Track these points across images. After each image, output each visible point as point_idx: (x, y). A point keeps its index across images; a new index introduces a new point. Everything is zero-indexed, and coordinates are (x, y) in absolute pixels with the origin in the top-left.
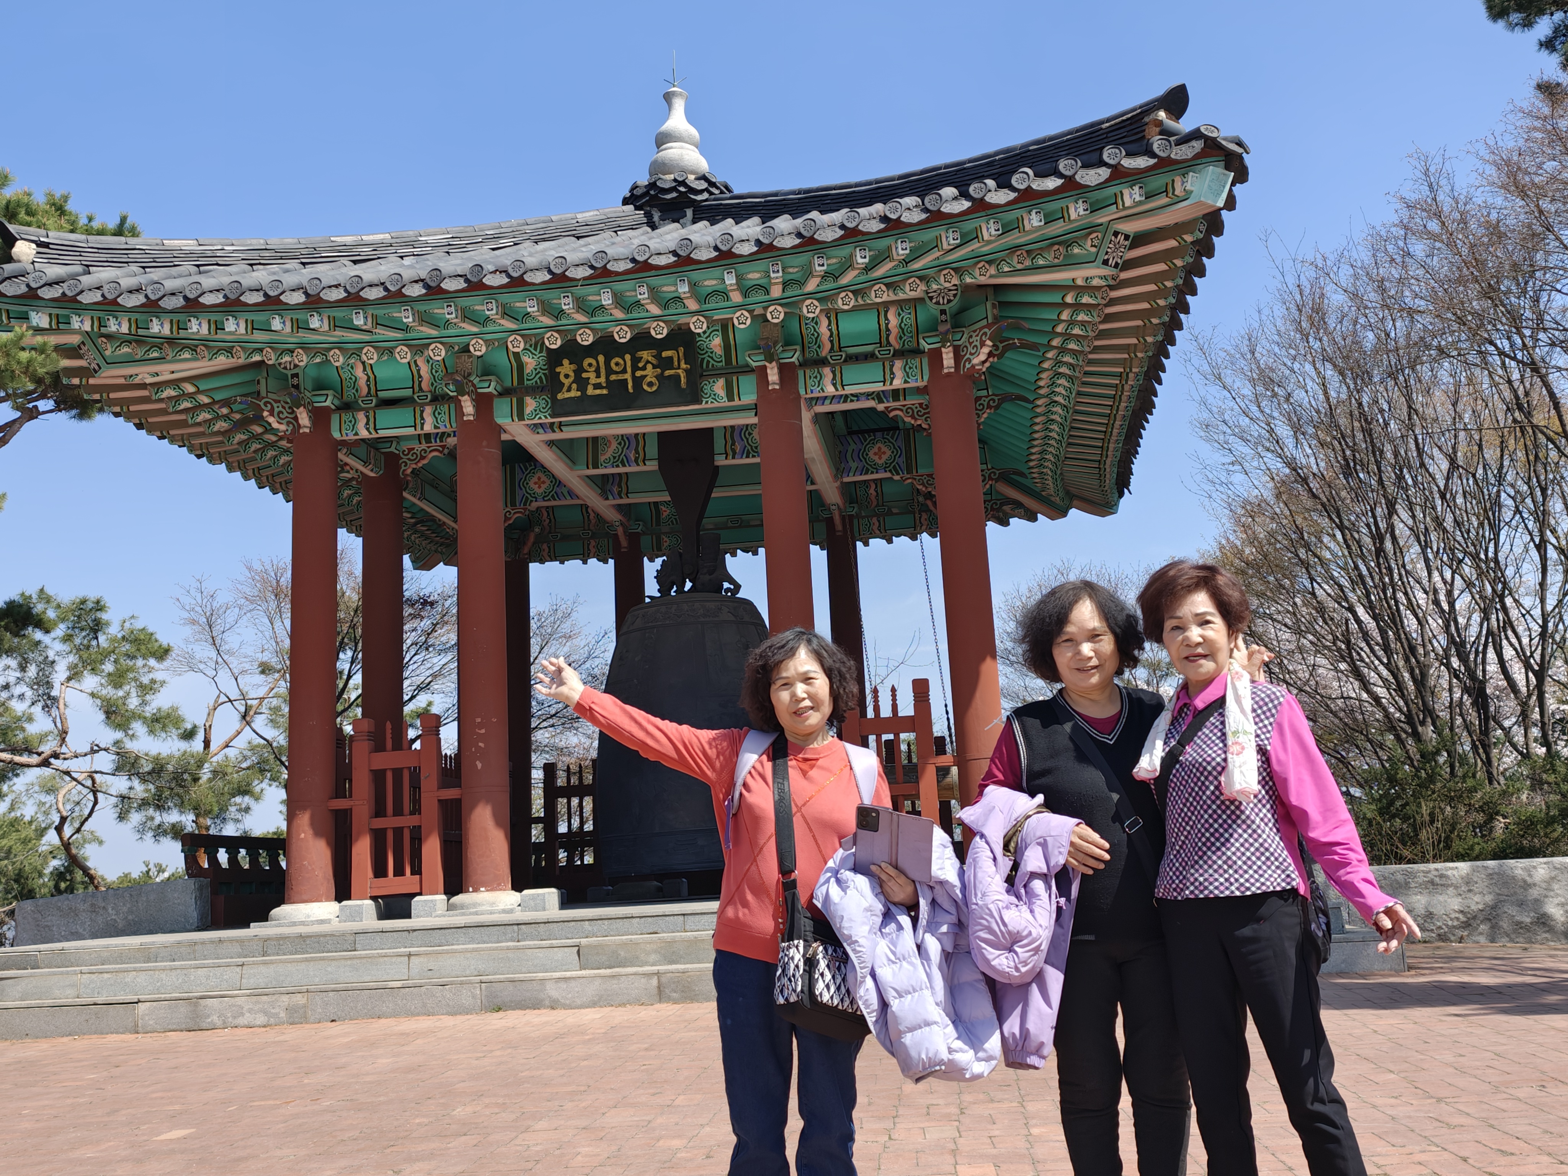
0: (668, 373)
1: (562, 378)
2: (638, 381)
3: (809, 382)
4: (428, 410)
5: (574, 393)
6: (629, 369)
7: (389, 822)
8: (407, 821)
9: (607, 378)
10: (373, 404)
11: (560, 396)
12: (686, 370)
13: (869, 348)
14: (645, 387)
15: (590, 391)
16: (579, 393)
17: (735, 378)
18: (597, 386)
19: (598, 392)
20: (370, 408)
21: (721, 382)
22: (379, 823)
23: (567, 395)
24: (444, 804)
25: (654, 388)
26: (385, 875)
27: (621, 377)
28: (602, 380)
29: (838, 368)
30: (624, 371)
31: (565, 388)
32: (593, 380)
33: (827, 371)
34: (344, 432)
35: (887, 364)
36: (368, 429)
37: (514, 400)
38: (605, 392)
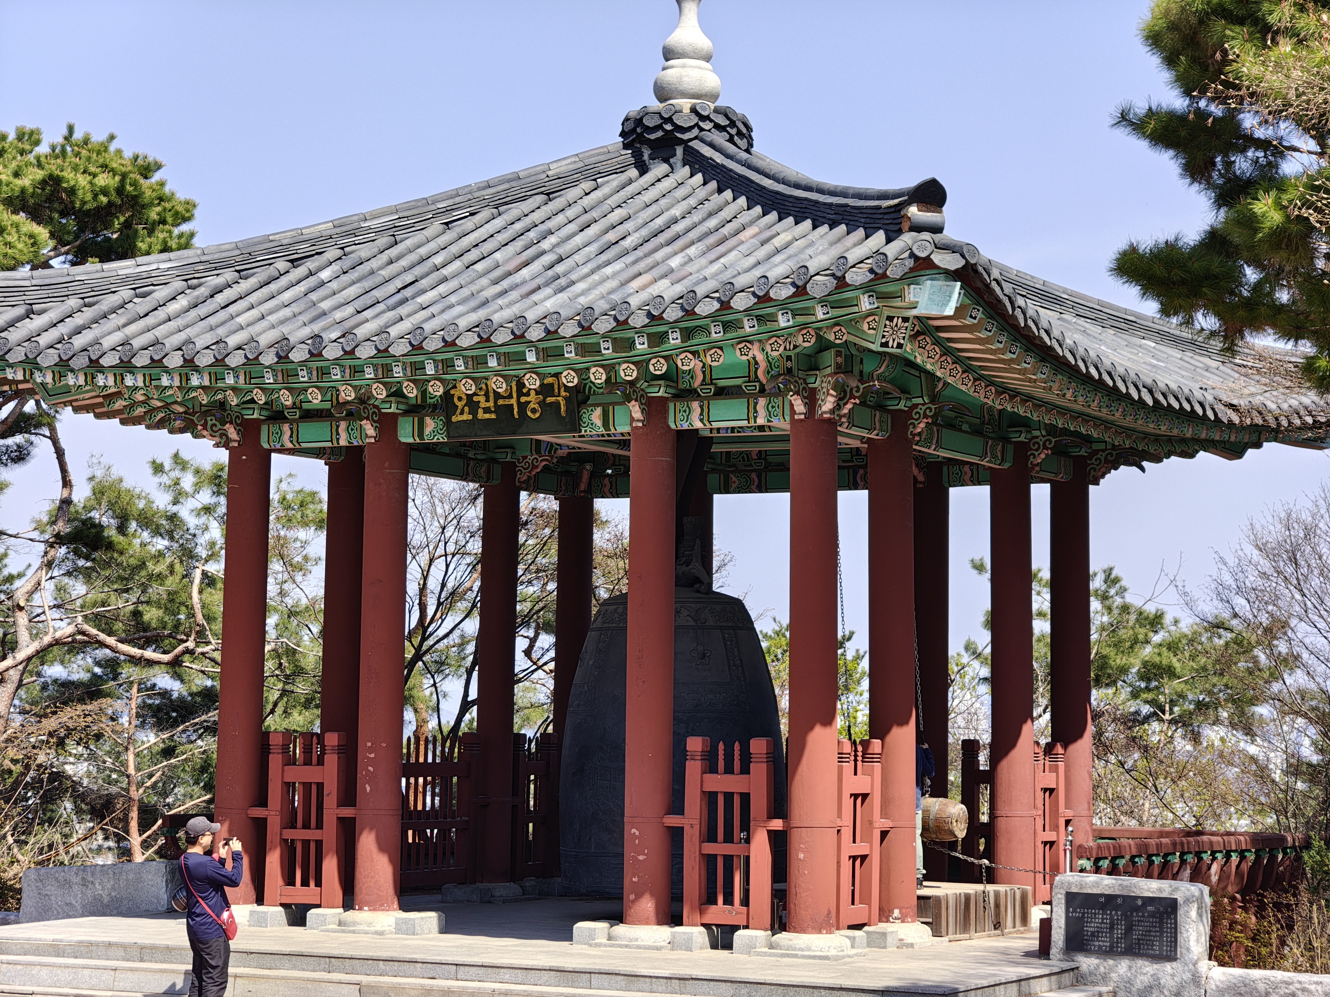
0: (550, 400)
1: (456, 400)
2: (523, 407)
3: (679, 416)
4: (343, 425)
5: (466, 417)
6: (515, 395)
7: (299, 834)
8: (312, 835)
9: (495, 402)
10: (297, 416)
11: (454, 419)
12: (565, 398)
13: (738, 382)
14: (529, 413)
15: (481, 415)
16: (471, 417)
17: (611, 408)
18: (487, 410)
19: (487, 416)
20: (294, 420)
21: (599, 411)
22: (290, 834)
23: (460, 418)
24: (341, 820)
25: (537, 415)
26: (293, 884)
27: (507, 402)
28: (491, 404)
29: (706, 402)
30: (510, 396)
31: (459, 411)
32: (483, 404)
33: (695, 405)
34: (272, 444)
35: (751, 400)
36: (291, 442)
37: (416, 419)
38: (493, 416)
